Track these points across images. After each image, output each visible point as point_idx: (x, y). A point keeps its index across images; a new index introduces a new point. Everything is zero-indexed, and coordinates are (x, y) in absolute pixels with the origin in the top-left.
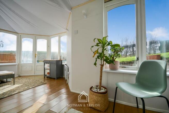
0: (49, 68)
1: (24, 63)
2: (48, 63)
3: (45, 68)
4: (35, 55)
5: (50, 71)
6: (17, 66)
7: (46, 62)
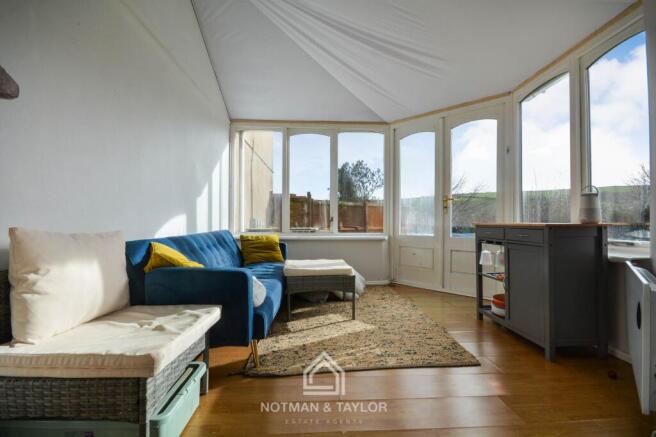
0: (502, 269)
1: (408, 234)
2: (499, 243)
3: (479, 268)
4: (446, 200)
5: (508, 289)
6: (384, 244)
7: (486, 235)
